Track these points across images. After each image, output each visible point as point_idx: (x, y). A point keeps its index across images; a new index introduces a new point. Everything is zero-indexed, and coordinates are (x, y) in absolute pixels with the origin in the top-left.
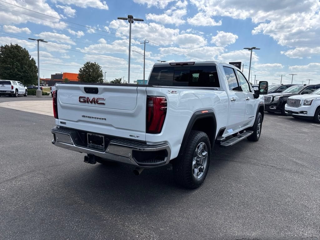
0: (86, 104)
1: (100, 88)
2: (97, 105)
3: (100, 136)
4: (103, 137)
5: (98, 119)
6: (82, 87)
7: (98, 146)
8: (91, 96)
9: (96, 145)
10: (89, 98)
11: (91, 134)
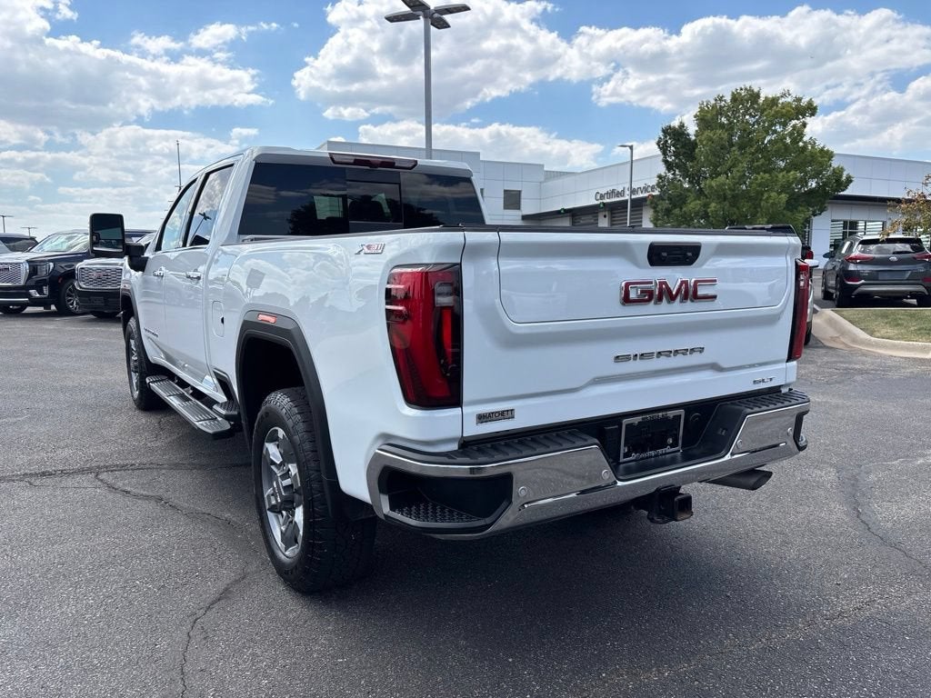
0: (651, 307)
1: (709, 245)
2: (689, 305)
3: (671, 414)
4: (681, 412)
5: (679, 356)
6: (641, 244)
7: (660, 451)
8: (674, 276)
9: (653, 453)
10: (665, 283)
11: (636, 420)
